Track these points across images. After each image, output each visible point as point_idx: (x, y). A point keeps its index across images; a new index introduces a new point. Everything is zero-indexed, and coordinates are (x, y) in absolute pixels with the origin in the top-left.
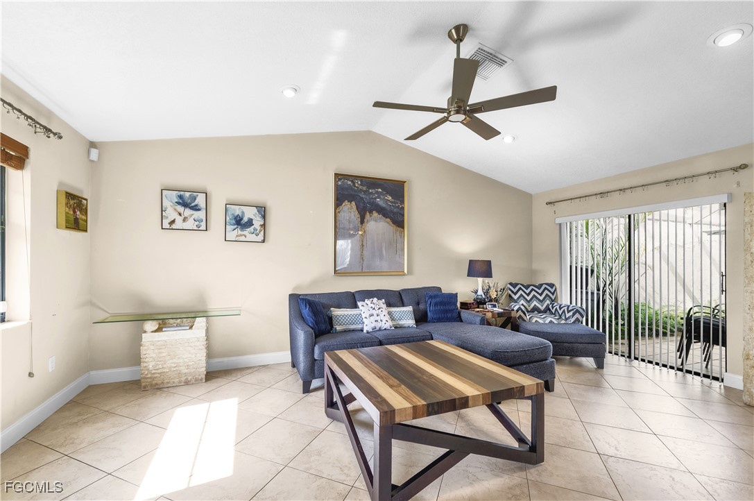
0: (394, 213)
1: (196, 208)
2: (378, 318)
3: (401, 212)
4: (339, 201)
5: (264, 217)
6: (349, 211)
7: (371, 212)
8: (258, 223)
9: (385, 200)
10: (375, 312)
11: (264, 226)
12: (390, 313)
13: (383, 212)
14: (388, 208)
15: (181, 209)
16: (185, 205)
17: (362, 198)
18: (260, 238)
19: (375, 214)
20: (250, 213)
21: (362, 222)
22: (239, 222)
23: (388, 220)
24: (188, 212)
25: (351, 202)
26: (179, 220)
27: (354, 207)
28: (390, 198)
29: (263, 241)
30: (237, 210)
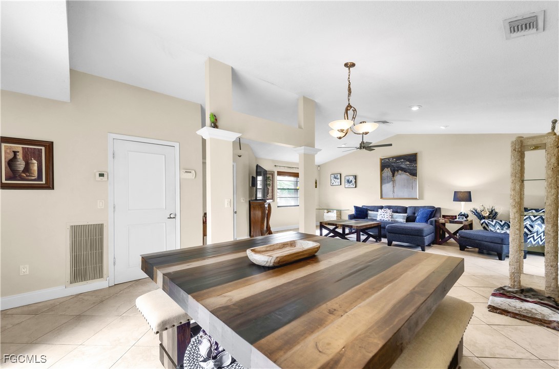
0: (410, 170)
1: (338, 179)
2: (383, 216)
3: (415, 168)
4: (382, 169)
5: (356, 179)
6: (388, 172)
7: (398, 171)
8: (354, 181)
9: (405, 164)
10: (383, 214)
11: (356, 182)
12: (392, 216)
13: (404, 170)
14: (407, 168)
15: (335, 179)
16: (335, 178)
17: (393, 166)
18: (354, 186)
19: (400, 172)
20: (351, 178)
21: (393, 176)
22: (349, 182)
23: (407, 173)
24: (336, 180)
25: (388, 168)
26: (334, 182)
27: (390, 170)
28: (408, 163)
29: (356, 187)
30: (347, 178)
